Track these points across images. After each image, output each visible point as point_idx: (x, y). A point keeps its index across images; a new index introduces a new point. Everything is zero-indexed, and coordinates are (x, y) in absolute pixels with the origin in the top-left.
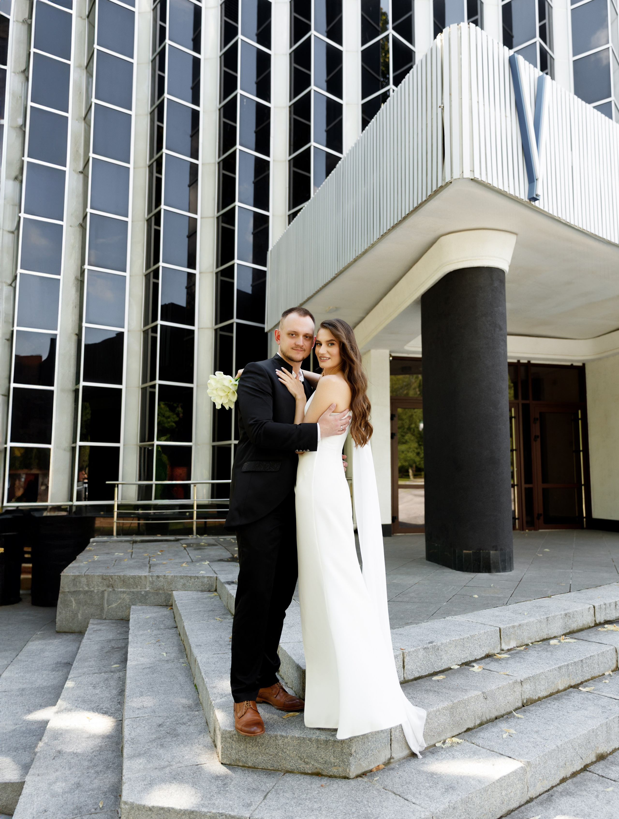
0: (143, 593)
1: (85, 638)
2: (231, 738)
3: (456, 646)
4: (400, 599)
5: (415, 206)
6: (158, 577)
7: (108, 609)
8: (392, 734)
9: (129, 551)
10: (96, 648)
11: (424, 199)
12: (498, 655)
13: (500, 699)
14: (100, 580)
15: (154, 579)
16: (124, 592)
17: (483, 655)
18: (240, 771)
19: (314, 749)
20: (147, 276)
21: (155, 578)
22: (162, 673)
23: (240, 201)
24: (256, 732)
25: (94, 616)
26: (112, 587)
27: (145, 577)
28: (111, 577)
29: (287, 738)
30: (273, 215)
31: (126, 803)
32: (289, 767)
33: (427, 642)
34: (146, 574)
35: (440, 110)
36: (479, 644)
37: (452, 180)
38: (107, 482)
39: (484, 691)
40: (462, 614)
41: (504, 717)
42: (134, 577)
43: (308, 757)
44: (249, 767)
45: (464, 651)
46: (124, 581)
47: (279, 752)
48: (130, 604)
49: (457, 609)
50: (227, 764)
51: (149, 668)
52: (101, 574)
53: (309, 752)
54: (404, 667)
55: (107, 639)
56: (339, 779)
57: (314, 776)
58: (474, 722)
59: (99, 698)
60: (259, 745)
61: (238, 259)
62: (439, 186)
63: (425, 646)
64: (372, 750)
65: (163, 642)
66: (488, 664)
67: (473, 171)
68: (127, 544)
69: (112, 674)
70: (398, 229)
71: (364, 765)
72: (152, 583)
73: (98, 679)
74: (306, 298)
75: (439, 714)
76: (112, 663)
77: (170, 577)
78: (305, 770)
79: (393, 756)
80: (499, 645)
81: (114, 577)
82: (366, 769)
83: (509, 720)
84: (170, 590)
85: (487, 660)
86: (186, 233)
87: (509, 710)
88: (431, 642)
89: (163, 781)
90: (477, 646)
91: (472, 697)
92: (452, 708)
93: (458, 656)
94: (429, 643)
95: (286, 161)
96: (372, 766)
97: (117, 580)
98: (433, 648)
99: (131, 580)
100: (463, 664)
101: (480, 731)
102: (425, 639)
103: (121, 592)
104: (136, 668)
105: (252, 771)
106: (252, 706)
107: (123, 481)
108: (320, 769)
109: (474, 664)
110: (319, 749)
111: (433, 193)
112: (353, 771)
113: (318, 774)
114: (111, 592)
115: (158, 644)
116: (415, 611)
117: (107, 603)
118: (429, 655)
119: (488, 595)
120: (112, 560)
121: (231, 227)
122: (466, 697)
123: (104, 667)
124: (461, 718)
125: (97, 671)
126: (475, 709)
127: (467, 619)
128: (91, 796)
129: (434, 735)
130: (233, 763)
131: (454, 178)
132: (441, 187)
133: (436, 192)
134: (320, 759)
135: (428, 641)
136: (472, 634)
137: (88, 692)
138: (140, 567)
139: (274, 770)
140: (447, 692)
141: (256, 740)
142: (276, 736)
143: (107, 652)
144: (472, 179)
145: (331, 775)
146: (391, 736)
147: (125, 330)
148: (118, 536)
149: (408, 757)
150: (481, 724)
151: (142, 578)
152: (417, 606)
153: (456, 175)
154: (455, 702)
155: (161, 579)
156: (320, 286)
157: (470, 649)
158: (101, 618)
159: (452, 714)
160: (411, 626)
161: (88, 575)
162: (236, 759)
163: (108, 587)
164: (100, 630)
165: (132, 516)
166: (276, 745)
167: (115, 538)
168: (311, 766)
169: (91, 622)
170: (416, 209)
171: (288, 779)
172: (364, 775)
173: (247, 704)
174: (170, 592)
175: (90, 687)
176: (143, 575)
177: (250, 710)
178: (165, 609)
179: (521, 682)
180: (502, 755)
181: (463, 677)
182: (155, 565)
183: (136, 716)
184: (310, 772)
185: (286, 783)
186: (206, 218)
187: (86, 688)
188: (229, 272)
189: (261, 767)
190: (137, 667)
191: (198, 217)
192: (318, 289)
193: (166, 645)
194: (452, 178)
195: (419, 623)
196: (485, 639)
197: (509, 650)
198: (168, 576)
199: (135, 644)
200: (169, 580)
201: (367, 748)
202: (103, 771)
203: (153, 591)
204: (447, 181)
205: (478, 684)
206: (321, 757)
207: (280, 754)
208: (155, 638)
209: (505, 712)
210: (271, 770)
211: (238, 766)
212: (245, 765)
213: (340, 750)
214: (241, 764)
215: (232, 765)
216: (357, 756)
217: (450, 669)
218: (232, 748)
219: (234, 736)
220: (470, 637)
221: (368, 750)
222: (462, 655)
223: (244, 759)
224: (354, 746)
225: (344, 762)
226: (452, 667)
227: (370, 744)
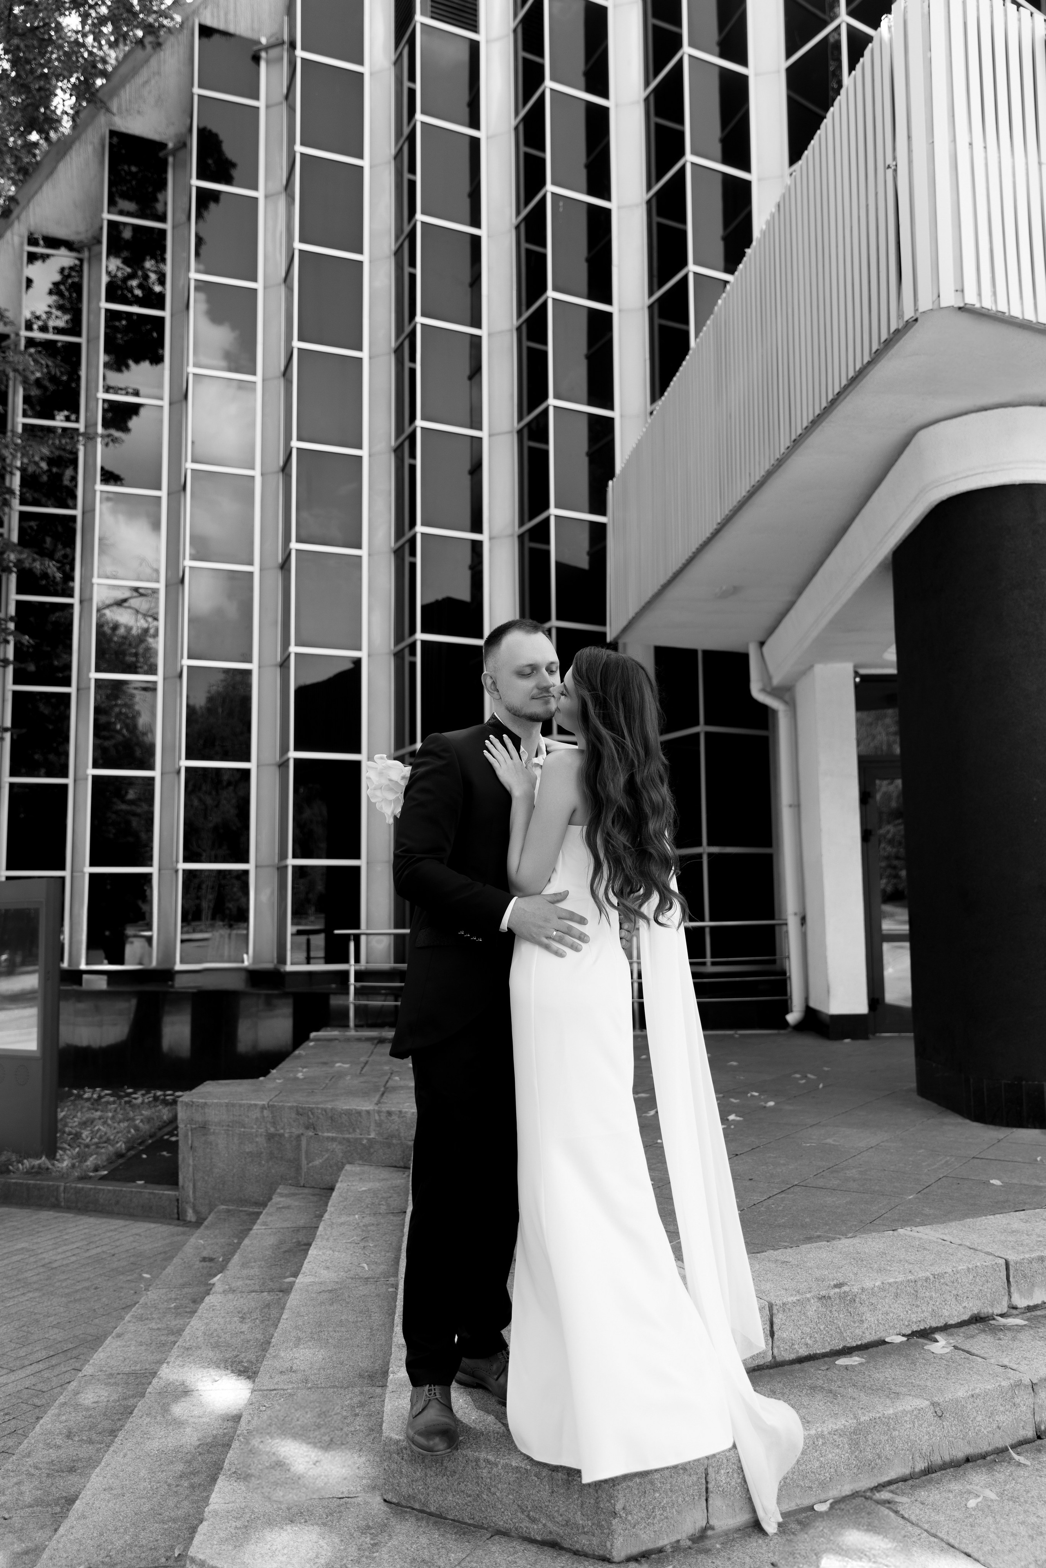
0: (365, 1142)
1: (258, 1221)
2: (398, 1454)
3: (897, 1295)
4: (820, 1182)
5: (850, 376)
6: (389, 1113)
7: (308, 1169)
8: (710, 1479)
9: (363, 1059)
10: (270, 1243)
11: (867, 359)
12: (999, 1318)
13: (979, 1418)
14: (293, 1115)
15: (382, 1118)
16: (333, 1139)
17: (966, 1317)
18: (413, 1519)
19: (545, 1494)
20: (398, 553)
21: (384, 1114)
22: (348, 1303)
23: (557, 397)
24: (436, 1449)
25: (286, 1179)
26: (314, 1129)
27: (368, 1112)
28: (311, 1110)
29: (496, 1465)
30: (622, 416)
31: (193, 1560)
32: (501, 1523)
33: (832, 1283)
34: (368, 1108)
35: (890, 172)
36: (954, 1292)
37: (918, 315)
38: (337, 932)
39: (936, 1399)
40: (938, 1223)
41: (988, 1458)
42: (349, 1113)
43: (535, 1508)
44: (431, 1514)
45: (917, 1306)
46: (334, 1118)
47: (482, 1492)
48: (344, 1161)
49: (932, 1212)
50: (394, 1504)
51: (330, 1291)
52: (295, 1104)
53: (537, 1498)
54: (772, 1334)
55: (294, 1225)
56: (591, 1561)
57: (546, 1548)
58: (910, 1464)
59: (242, 1340)
60: (448, 1473)
61: (557, 506)
62: (893, 329)
63: (823, 1293)
64: (664, 1508)
65: (373, 1240)
66: (973, 1337)
67: (963, 291)
68: (368, 1046)
69: (281, 1294)
70: (824, 424)
71: (644, 1538)
72: (379, 1124)
73: (253, 1303)
74: (670, 574)
75: (823, 1444)
76: (288, 1273)
78: (530, 1533)
79: (711, 1523)
80: (1006, 1298)
81: (316, 1111)
82: (651, 1546)
83: (997, 1467)
85: (973, 1328)
86: (467, 466)
87: (1000, 1444)
88: (839, 1286)
89: (270, 1522)
90: (949, 1298)
91: (907, 1412)
92: (854, 1433)
93: (902, 1316)
94: (836, 1286)
95: (643, 308)
96: (664, 1541)
97: (321, 1116)
98: (843, 1297)
99: (345, 1118)
100: (914, 1334)
101: (922, 1486)
102: (830, 1276)
103: (328, 1138)
104: (307, 1291)
105: (435, 1522)
106: (438, 1396)
107: (367, 928)
108: (558, 1534)
109: (937, 1336)
110: (555, 1494)
111: (882, 345)
112: (620, 1549)
113: (553, 1545)
114: (311, 1137)
115: (362, 1244)
116: (839, 1210)
117: (307, 1158)
118: (831, 1311)
119: (1015, 1181)
120: (326, 1077)
121: (541, 446)
122: (891, 1411)
123: (272, 1280)
124: (878, 1455)
125: (257, 1288)
126: (912, 1438)
127: (942, 1237)
128: (167, 1532)
129: (811, 1487)
130: (404, 1503)
131: (921, 310)
132: (898, 331)
133: (889, 344)
134: (556, 1514)
135: (835, 1282)
136: (937, 1270)
137: (229, 1326)
138: (365, 1094)
139: (475, 1526)
140: (855, 1396)
141: (442, 1463)
142: (477, 1460)
143: (285, 1252)
144: (960, 308)
145: (578, 1551)
146: (707, 1482)
147: (363, 654)
148: (359, 1029)
149: (747, 1527)
150: (929, 1471)
151: (363, 1114)
152: (848, 1199)
153: (925, 304)
154: (862, 1420)
155: (395, 1117)
156: (694, 550)
157: (931, 1302)
158: (297, 1185)
159: (855, 1445)
160: (815, 1245)
161: (273, 1106)
162: (409, 1496)
163: (307, 1128)
164: (288, 1207)
165: (383, 991)
166: (478, 1478)
167: (352, 1033)
168: (540, 1526)
169: (278, 1191)
170: (854, 381)
171: (494, 1549)
172: (644, 1556)
173: (429, 1390)
175: (236, 1319)
176: (364, 1108)
177: (434, 1403)
178: (400, 1174)
179: (1033, 1385)
180: (953, 1547)
181: (905, 1363)
182: (394, 1089)
183: (273, 1388)
184: (539, 1538)
185: (487, 1557)
186: (499, 434)
187: (228, 1319)
188: (541, 533)
189: (451, 1517)
190: (310, 1288)
191: (484, 434)
192: (690, 554)
193: (375, 1246)
194: (916, 310)
195: (834, 1239)
196: (970, 1284)
197: (1029, 1309)
198: (406, 1112)
199: (324, 1242)
201: (650, 1502)
202: (203, 1485)
203: (381, 1139)
204: (906, 318)
205: (929, 1383)
206: (558, 1511)
207: (485, 1497)
208: (363, 1231)
209: (990, 1449)
210: (470, 1525)
211: (413, 1509)
212: (425, 1508)
213: (592, 1501)
214: (417, 1506)
215: (402, 1506)
216: (629, 1518)
217: (884, 1342)
218: (401, 1472)
219: (404, 1451)
220: (931, 1277)
221: (654, 1508)
222: (913, 1316)
223: (422, 1497)
224: (620, 1496)
225: (601, 1527)
226: (887, 1340)
227: (657, 1495)
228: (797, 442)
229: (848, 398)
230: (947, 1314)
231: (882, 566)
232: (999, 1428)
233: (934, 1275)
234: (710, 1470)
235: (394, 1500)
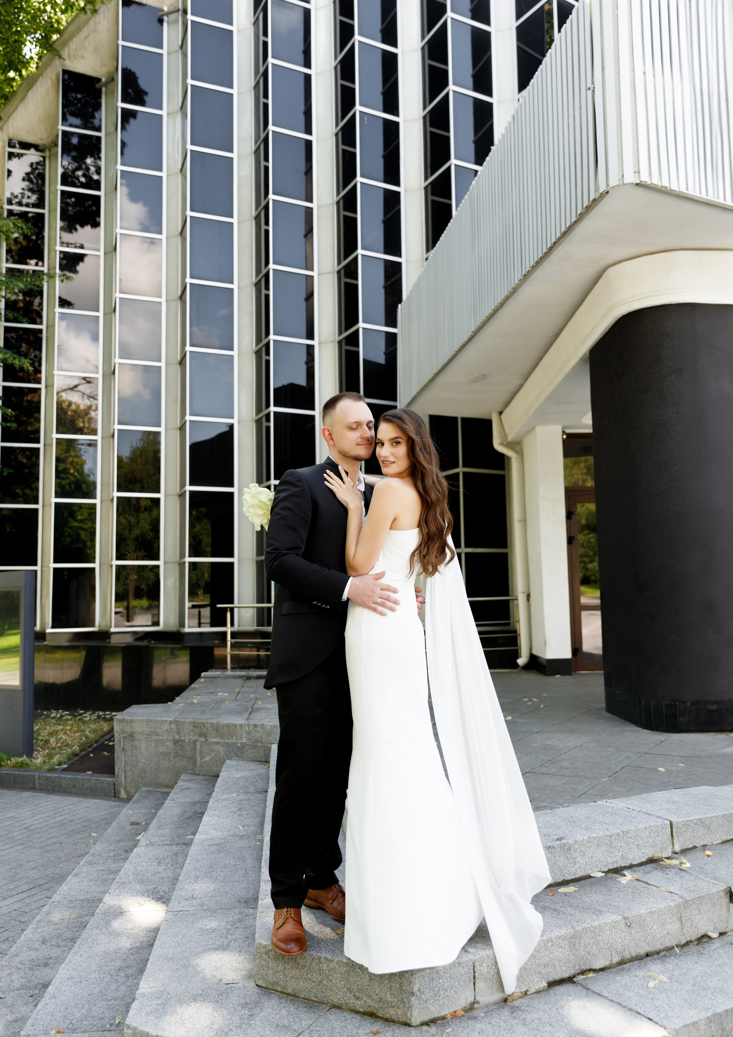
0: (239, 745)
1: (169, 798)
2: (266, 954)
3: (598, 845)
4: (544, 770)
5: (562, 232)
6: (255, 726)
7: (201, 763)
8: (476, 970)
9: (237, 690)
10: (177, 812)
11: (574, 219)
12: (666, 860)
13: (655, 927)
14: (191, 728)
15: (251, 729)
16: (218, 743)
18: (277, 998)
19: (365, 981)
20: (258, 353)
21: (252, 727)
22: (230, 852)
23: (363, 248)
24: (292, 951)
25: (187, 770)
26: (205, 736)
27: (241, 725)
28: (203, 724)
29: (333, 962)
30: (407, 261)
31: (129, 1027)
32: (336, 1000)
33: (555, 838)
34: (241, 723)
35: (590, 92)
36: (636, 843)
37: (609, 189)
38: (218, 606)
39: (626, 915)
40: (624, 797)
41: (661, 954)
42: (228, 726)
43: (359, 990)
44: (288, 994)
46: (218, 730)
47: (323, 980)
48: (225, 757)
49: (619, 789)
50: (263, 987)
51: (218, 845)
52: (192, 720)
53: (360, 984)
55: (193, 800)
56: (397, 1025)
57: (366, 1017)
58: (610, 958)
59: (159, 877)
60: (300, 967)
61: (364, 322)
62: (591, 199)
63: (549, 844)
64: (446, 990)
65: (246, 810)
66: (649, 873)
67: (639, 172)
68: (240, 681)
69: (184, 846)
70: (544, 264)
71: (432, 1009)
73: (166, 853)
74: (440, 366)
75: (552, 945)
76: (189, 833)
77: (268, 727)
78: (355, 1007)
79: (477, 999)
80: (671, 846)
81: (206, 724)
82: (437, 1015)
83: (667, 960)
84: (269, 742)
85: (649, 867)
86: (304, 296)
87: (669, 944)
88: (560, 839)
89: (181, 1002)
90: (632, 847)
91: (606, 923)
92: (572, 938)
93: (602, 859)
94: (558, 840)
95: (421, 189)
96: (446, 1012)
97: (210, 728)
98: (562, 847)
99: (225, 729)
100: (610, 871)
101: (618, 973)
102: (554, 833)
103: (214, 742)
104: (202, 844)
105: (292, 1000)
106: (293, 915)
107: (239, 604)
108: (375, 1008)
109: (625, 872)
110: (372, 981)
111: (584, 210)
112: (417, 1017)
113: (371, 1015)
114: (203, 742)
115: (238, 813)
116: (558, 789)
117: (200, 756)
118: (554, 856)
119: (673, 768)
120: (213, 702)
121: (353, 281)
122: (596, 923)
123: (178, 837)
125: (168, 842)
126: (611, 941)
127: (627, 806)
128: (111, 1007)
130: (270, 987)
131: (611, 185)
132: (595, 200)
133: (588, 209)
134: (373, 994)
135: (557, 837)
136: (625, 828)
137: (150, 868)
138: (239, 713)
139: (318, 1002)
140: (572, 913)
141: (296, 960)
142: (320, 958)
143: (187, 818)
144: (637, 184)
145: (388, 1018)
146: (474, 972)
147: (235, 421)
148: (233, 670)
149: (501, 1002)
150: (621, 963)
151: (238, 726)
152: (563, 781)
153: (614, 181)
154: (577, 929)
155: (259, 728)
156: (456, 350)
157: (621, 850)
158: (194, 774)
159: (572, 946)
160: (543, 812)
161: (178, 721)
162: (274, 982)
163: (200, 736)
164: (188, 789)
165: (250, 645)
166: (320, 970)
167: (229, 673)
168: (363, 1002)
169: (181, 777)
170: (564, 234)
171: (331, 1017)
172: (432, 1022)
173: (287, 912)
174: (269, 746)
175: (154, 863)
176: (238, 723)
177: (290, 920)
178: (263, 766)
180: (640, 1014)
181: (604, 890)
182: (258, 710)
183: (180, 910)
184: (361, 1010)
185: (327, 1023)
186: (325, 273)
187: (149, 864)
188: (353, 340)
189: (302, 996)
190: (204, 842)
191: (315, 274)
192: (454, 353)
193: (247, 814)
194: (608, 186)
195: (555, 808)
196: (647, 837)
198: (266, 725)
199: (213, 812)
200: (268, 731)
201: (436, 986)
202: (135, 975)
203: (249, 743)
204: (601, 191)
205: (621, 904)
206: (374, 992)
207: (325, 983)
208: (239, 804)
209: (662, 948)
210: (315, 1001)
211: (276, 991)
212: (284, 991)
213: (398, 985)
214: (279, 989)
215: (269, 989)
216: (423, 996)
217: (590, 877)
218: (268, 966)
219: (270, 952)
220: (621, 833)
221: (439, 990)
222: (609, 859)
223: (282, 983)
224: (416, 982)
225: (403, 1002)
226: (592, 875)
227: (441, 981)
228: (526, 276)
229: (561, 246)
230: (631, 857)
231: (582, 360)
232: (668, 933)
233: (623, 832)
234: (476, 964)
235: (264, 985)
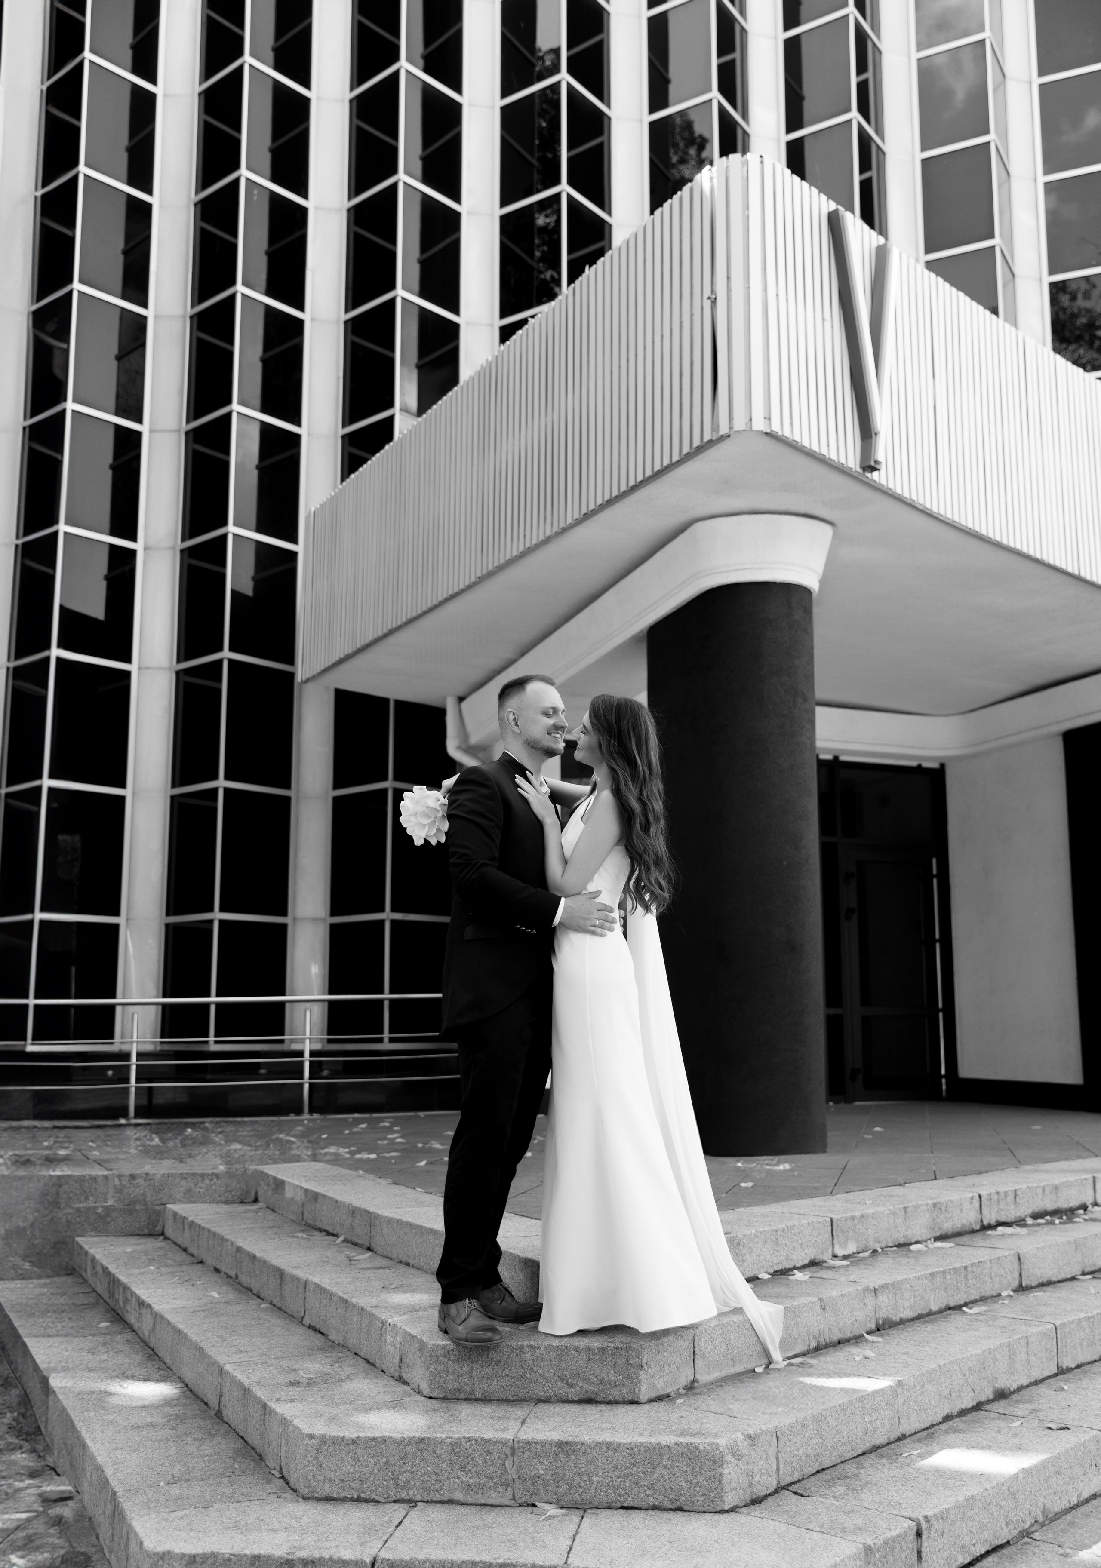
2: (445, 1356)
3: (765, 1242)
6: (133, 1177)
8: (695, 1345)
12: (830, 1262)
13: (845, 1313)
17: (806, 1262)
19: (583, 1363)
29: (539, 1348)
32: (542, 1394)
36: (800, 1241)
39: (821, 1296)
41: (853, 1340)
42: (80, 1180)
43: (573, 1376)
45: (777, 1251)
47: (525, 1372)
49: (751, 1200)
50: (440, 1398)
51: (203, 1311)
53: (575, 1368)
56: (624, 1405)
57: (585, 1404)
58: (807, 1343)
60: (493, 1363)
64: (669, 1365)
66: (817, 1271)
71: (659, 1385)
78: (568, 1396)
79: (697, 1377)
80: (831, 1248)
82: (662, 1392)
83: (860, 1344)
85: (814, 1267)
87: (857, 1332)
90: (796, 1245)
91: (804, 1304)
93: (770, 1258)
96: (669, 1389)
100: (776, 1272)
101: (818, 1356)
106: (477, 1307)
108: (593, 1392)
109: (795, 1273)
110: (591, 1361)
112: (644, 1395)
113: (591, 1401)
119: (794, 1184)
122: (795, 1304)
124: (789, 1335)
126: (808, 1324)
129: (752, 1356)
130: (453, 1396)
134: (592, 1377)
139: (519, 1400)
141: (487, 1356)
142: (519, 1348)
145: (611, 1401)
146: (694, 1347)
149: (718, 1381)
150: (819, 1348)
157: (786, 1249)
162: (455, 1389)
168: (578, 1389)
171: (546, 1408)
172: (660, 1399)
173: (468, 1303)
177: (474, 1312)
178: (152, 1239)
179: (875, 1289)
184: (576, 1399)
189: (497, 1398)
196: (810, 1235)
197: (845, 1257)
201: (662, 1360)
205: (807, 1292)
206: (593, 1374)
207: (528, 1375)
209: (851, 1335)
210: (514, 1400)
211: (461, 1399)
212: (471, 1398)
214: (464, 1396)
215: (450, 1399)
216: (650, 1371)
217: (758, 1278)
218: (448, 1371)
219: (451, 1353)
220: (786, 1228)
221: (664, 1364)
222: (775, 1258)
223: (467, 1388)
224: (644, 1353)
225: (630, 1378)
226: (760, 1276)
227: (666, 1354)
230: (795, 1258)
232: (856, 1321)
233: (787, 1227)
234: (696, 1338)
235: (441, 1395)
